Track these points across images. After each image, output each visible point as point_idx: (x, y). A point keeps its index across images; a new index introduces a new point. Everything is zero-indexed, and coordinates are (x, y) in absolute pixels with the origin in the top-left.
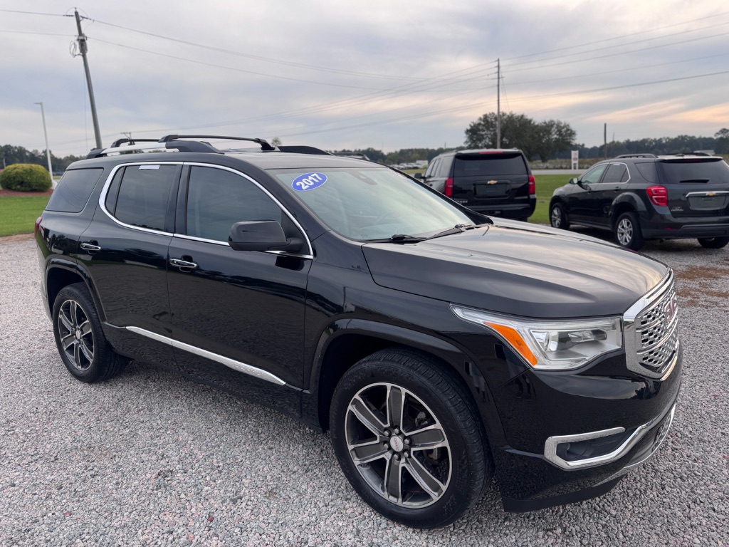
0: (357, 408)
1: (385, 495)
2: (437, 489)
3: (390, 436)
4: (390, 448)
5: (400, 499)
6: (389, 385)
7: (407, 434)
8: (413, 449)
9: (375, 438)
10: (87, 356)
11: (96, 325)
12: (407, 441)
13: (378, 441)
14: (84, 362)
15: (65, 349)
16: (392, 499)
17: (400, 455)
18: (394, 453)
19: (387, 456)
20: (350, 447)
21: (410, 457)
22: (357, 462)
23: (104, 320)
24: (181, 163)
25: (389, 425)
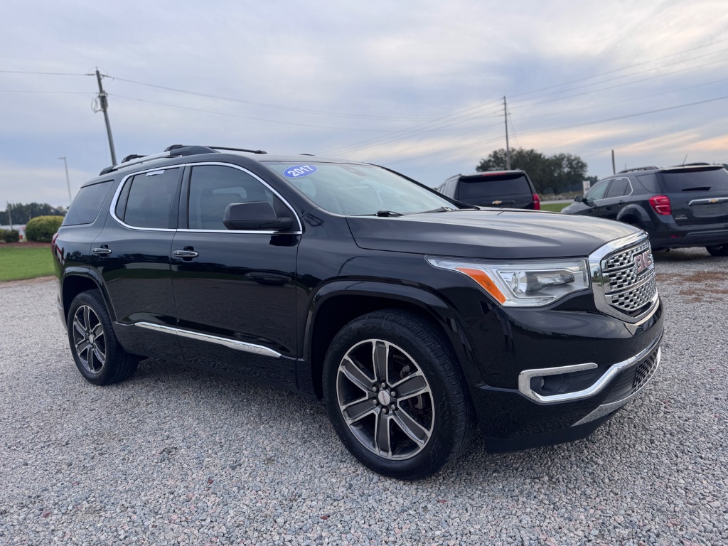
0: (347, 369)
1: (377, 451)
2: (423, 436)
3: (378, 391)
4: (378, 404)
5: (390, 453)
6: (374, 341)
7: (393, 386)
8: (399, 400)
9: (364, 394)
10: (100, 358)
11: (108, 327)
12: (393, 393)
13: (367, 398)
14: (97, 364)
15: (79, 354)
16: (382, 454)
17: (387, 408)
18: (383, 407)
19: (376, 411)
20: (342, 408)
21: (397, 409)
22: (349, 422)
23: (115, 320)
24: (184, 165)
25: (376, 380)
